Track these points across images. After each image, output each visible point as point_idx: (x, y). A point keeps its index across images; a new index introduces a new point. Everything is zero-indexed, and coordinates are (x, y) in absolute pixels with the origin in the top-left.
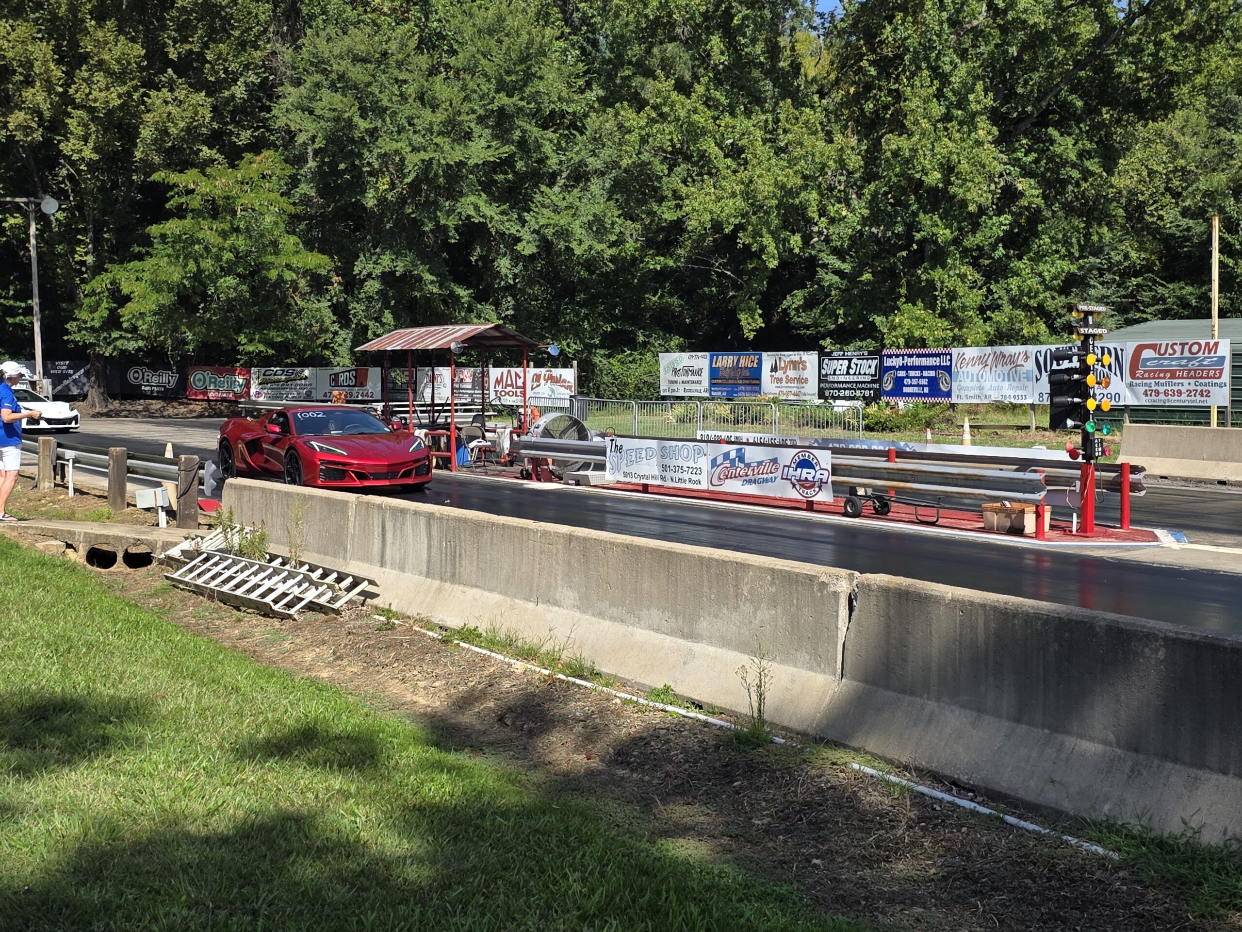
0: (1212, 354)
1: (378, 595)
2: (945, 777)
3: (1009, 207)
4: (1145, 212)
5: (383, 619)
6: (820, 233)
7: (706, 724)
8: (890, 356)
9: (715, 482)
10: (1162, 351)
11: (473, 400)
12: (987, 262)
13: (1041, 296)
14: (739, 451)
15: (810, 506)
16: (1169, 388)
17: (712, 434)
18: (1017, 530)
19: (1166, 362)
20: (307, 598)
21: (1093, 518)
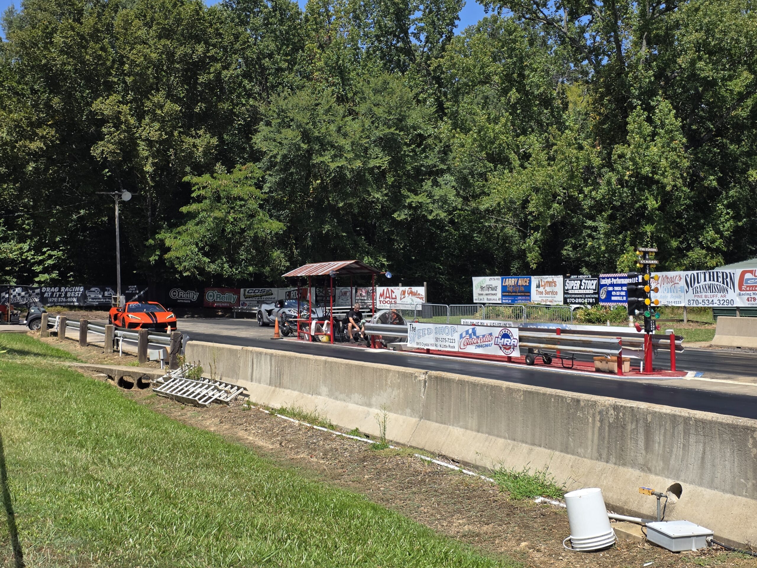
2: (450, 458)
5: (247, 405)
8: (604, 278)
9: (462, 347)
11: (367, 306)
14: (473, 329)
15: (510, 360)
17: (469, 321)
18: (612, 371)
20: (214, 397)
21: (651, 364)
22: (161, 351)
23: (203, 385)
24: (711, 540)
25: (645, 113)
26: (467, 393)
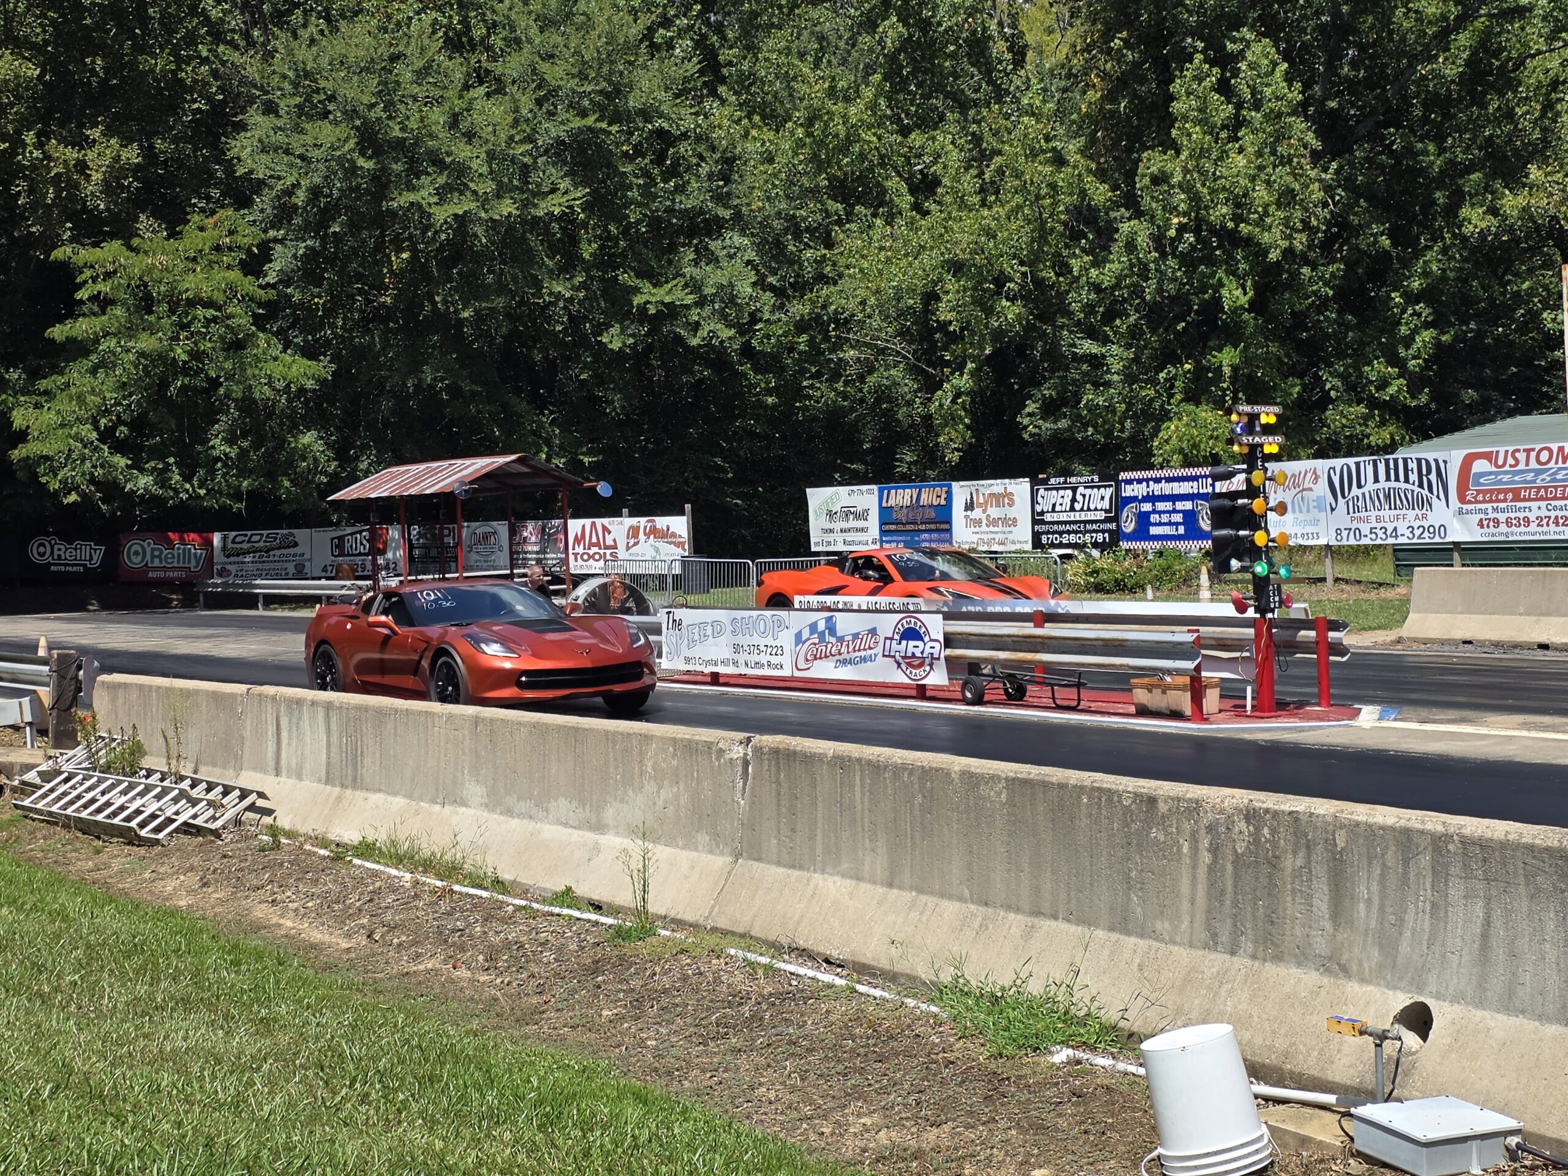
5: (269, 838)
7: (597, 925)
8: (1129, 482)
9: (801, 665)
10: (1500, 462)
14: (829, 620)
15: (922, 693)
16: (1513, 515)
17: (814, 600)
18: (1176, 713)
19: (1506, 478)
20: (181, 819)
21: (1272, 692)
22: (26, 700)
23: (148, 789)
24: (1518, 1145)
25: (1215, 70)
26: (858, 789)
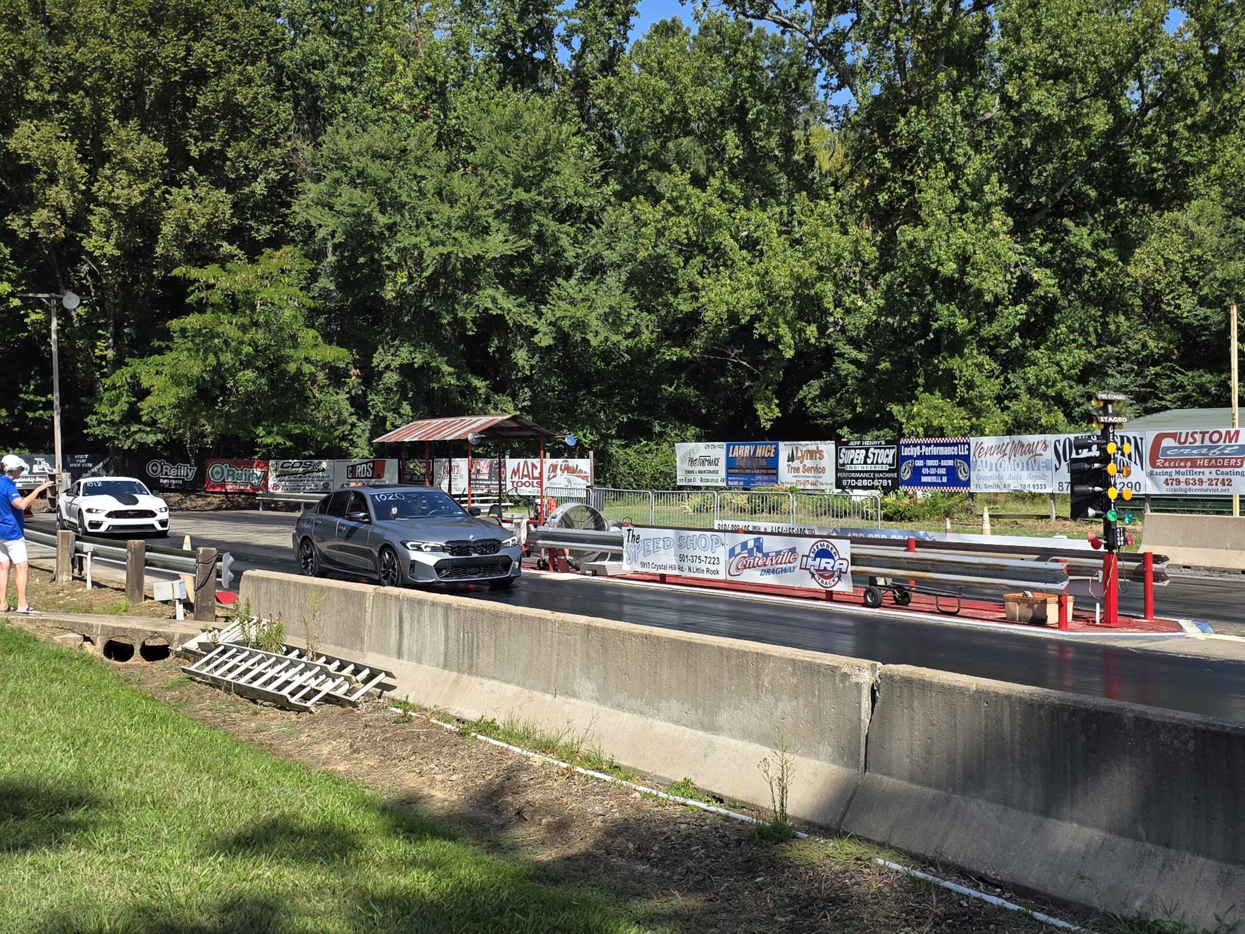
0: (1233, 443)
1: (394, 688)
2: (972, 872)
3: (1025, 297)
4: (1162, 301)
5: (400, 711)
6: (836, 323)
7: (727, 818)
8: (908, 446)
9: (733, 572)
10: (1182, 440)
11: (489, 491)
12: (1004, 351)
13: (1059, 386)
14: (757, 540)
15: (830, 596)
16: (1191, 477)
17: (729, 523)
18: (1040, 621)
20: (324, 691)
21: (1115, 608)
22: (177, 582)
23: (293, 664)
